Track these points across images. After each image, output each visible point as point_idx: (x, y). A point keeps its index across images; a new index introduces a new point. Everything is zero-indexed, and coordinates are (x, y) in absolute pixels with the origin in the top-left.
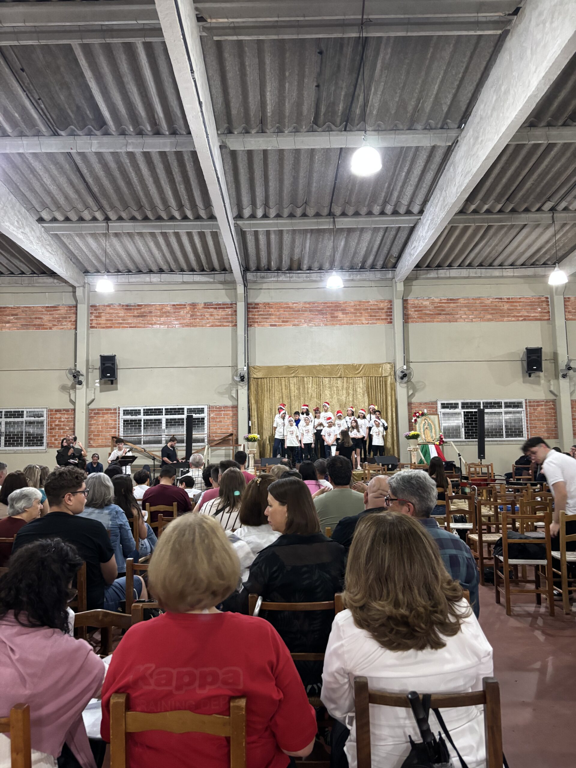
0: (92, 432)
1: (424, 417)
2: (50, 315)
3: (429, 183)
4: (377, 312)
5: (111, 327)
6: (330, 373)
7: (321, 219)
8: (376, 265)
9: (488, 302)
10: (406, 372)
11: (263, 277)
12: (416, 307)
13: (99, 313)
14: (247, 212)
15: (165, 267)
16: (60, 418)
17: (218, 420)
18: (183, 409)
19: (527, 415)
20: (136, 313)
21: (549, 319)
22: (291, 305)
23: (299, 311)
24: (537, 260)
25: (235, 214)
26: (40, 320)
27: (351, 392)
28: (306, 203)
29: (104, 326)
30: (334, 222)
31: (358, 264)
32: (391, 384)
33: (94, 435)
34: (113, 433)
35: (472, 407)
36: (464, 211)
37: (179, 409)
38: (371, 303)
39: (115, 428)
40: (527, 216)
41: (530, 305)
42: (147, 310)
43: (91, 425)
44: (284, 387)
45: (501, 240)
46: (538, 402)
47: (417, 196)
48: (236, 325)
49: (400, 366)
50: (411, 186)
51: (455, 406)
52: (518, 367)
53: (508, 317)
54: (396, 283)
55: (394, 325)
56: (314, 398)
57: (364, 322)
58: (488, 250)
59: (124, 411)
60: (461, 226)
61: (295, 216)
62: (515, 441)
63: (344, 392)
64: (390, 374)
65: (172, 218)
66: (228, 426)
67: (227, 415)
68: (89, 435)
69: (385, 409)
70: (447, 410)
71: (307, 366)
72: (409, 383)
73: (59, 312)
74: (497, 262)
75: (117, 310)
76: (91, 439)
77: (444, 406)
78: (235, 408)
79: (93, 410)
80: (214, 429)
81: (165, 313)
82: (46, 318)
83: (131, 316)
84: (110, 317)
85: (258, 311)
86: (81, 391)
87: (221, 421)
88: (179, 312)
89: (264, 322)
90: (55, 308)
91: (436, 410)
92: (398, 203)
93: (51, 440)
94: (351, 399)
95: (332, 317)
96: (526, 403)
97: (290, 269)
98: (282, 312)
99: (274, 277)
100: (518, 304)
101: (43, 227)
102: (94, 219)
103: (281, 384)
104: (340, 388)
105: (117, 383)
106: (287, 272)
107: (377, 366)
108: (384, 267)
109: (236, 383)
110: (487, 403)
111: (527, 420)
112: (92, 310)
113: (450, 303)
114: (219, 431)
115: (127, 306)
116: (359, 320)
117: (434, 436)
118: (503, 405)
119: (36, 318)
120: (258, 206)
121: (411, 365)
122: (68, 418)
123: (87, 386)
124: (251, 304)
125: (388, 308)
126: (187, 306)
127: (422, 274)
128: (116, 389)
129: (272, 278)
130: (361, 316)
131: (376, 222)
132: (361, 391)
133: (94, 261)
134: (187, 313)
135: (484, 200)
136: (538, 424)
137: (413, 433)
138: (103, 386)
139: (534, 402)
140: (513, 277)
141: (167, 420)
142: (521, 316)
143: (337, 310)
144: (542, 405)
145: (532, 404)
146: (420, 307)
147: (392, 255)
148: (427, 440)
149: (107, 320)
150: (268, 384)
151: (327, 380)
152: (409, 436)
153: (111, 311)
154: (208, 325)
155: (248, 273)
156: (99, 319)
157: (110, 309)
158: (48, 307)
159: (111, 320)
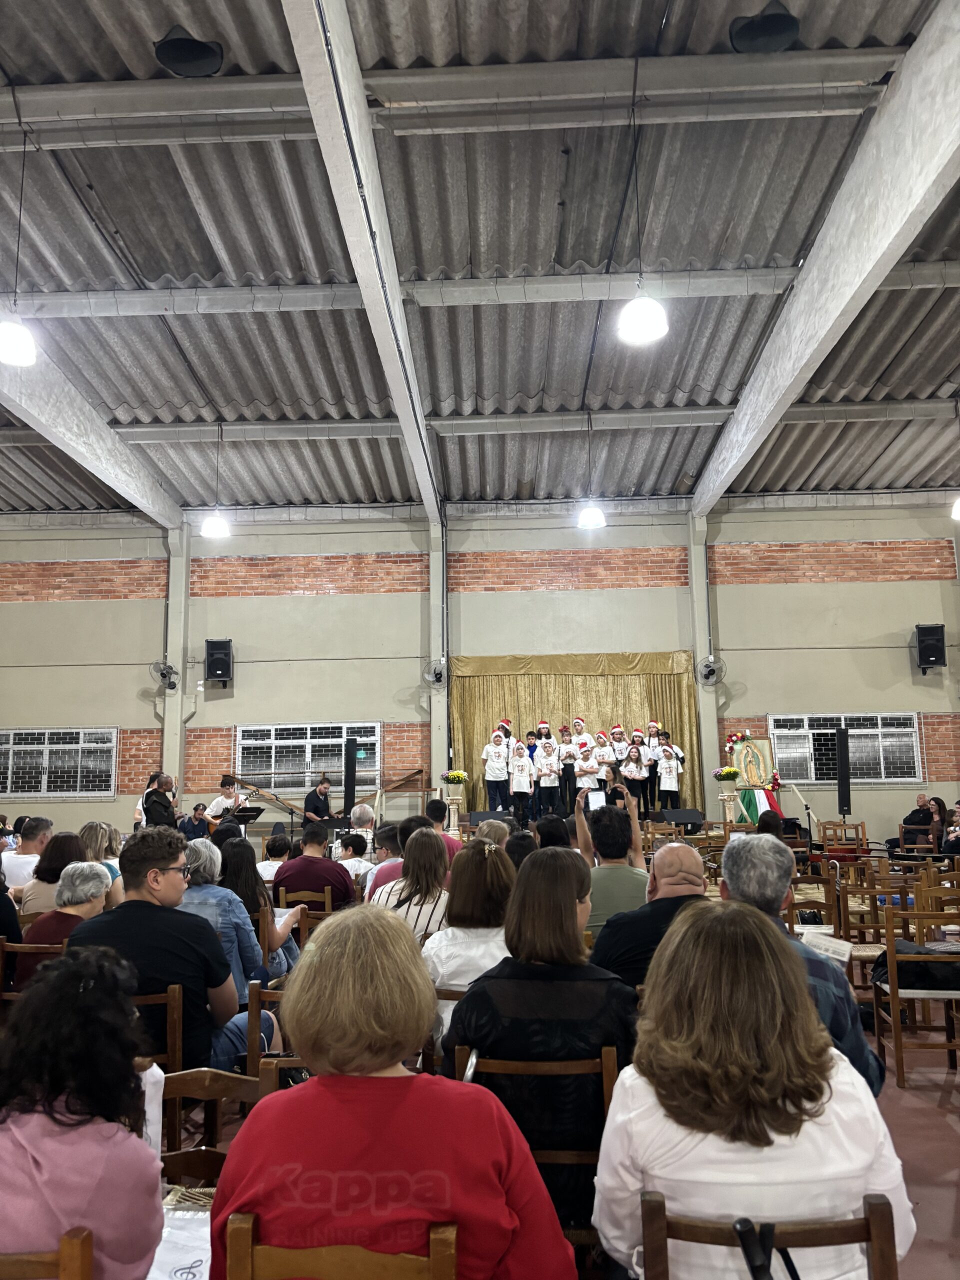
0: (191, 767)
1: (745, 743)
2: (125, 574)
3: (747, 355)
4: (663, 567)
5: (224, 594)
6: (585, 668)
7: (569, 415)
8: (660, 489)
9: (850, 549)
10: (713, 666)
11: (473, 511)
12: (729, 558)
13: (205, 571)
14: (447, 406)
15: (313, 497)
16: (139, 744)
17: (398, 747)
18: (341, 728)
19: (921, 739)
20: (265, 571)
21: (955, 577)
22: (518, 556)
23: (532, 565)
24: (930, 479)
25: (428, 410)
26: (108, 584)
27: (621, 700)
28: (543, 390)
29: (214, 592)
30: (590, 420)
31: (630, 488)
32: (689, 687)
33: (194, 773)
34: (224, 769)
35: (827, 725)
36: (807, 399)
37: (333, 728)
38: (653, 551)
39: (227, 760)
40: (912, 406)
41: (921, 554)
42: (283, 565)
43: (189, 755)
44: (508, 692)
45: (869, 446)
46: (939, 717)
47: (727, 377)
48: (428, 590)
49: (703, 656)
50: (717, 360)
51: (798, 724)
52: (904, 659)
53: (884, 573)
54: (693, 518)
55: (691, 588)
56: (558, 709)
57: (641, 583)
58: (847, 463)
59: (243, 731)
60: (802, 423)
61: (525, 412)
62: (902, 783)
63: (610, 699)
64: (687, 670)
65: (326, 417)
66: (414, 756)
67: (413, 738)
68: (186, 773)
69: (678, 729)
70: (785, 732)
71: (546, 656)
72: (719, 685)
73: (139, 569)
74: (864, 483)
75: (234, 566)
76: (188, 779)
77: (779, 724)
78: (426, 726)
79: (192, 731)
80: (391, 762)
81: (313, 570)
82: (119, 579)
83: (256, 576)
84: (224, 577)
85: (465, 567)
86: (174, 698)
87: (402, 750)
88: (335, 569)
89: (474, 584)
90: (133, 563)
91: (767, 730)
92: (695, 388)
93: (123, 781)
94: (620, 712)
95: (587, 575)
96: (919, 719)
97: (517, 497)
98: (503, 568)
99: (491, 511)
100: (900, 552)
101: (118, 433)
102: (200, 420)
103: (503, 686)
104: (602, 693)
105: (232, 686)
106: (513, 502)
107: (665, 656)
108: (673, 492)
109: (426, 685)
110: (851, 719)
111: (922, 748)
112: (193, 566)
113: (785, 551)
114: (399, 766)
115: (251, 559)
116: (633, 580)
117: (763, 775)
118: (879, 722)
119: (102, 580)
120: (465, 396)
121: (722, 655)
122: (152, 744)
123: (184, 692)
124: (454, 555)
125: (682, 561)
126: (348, 559)
127: (738, 503)
128: (232, 696)
129: (487, 512)
130: (636, 574)
131: (659, 420)
132: (638, 698)
133: (197, 487)
134: (348, 570)
135: (840, 381)
136: (941, 754)
137: (726, 769)
138: (210, 691)
139: (933, 717)
140: (892, 507)
141: (314, 746)
142: (906, 573)
143: (596, 564)
144: (947, 723)
145: (930, 721)
146: (735, 558)
147: (686, 473)
148: (752, 782)
149: (218, 583)
150: (481, 687)
151: (580, 679)
152: (720, 775)
153: (225, 568)
154: (382, 590)
155: (448, 505)
156: (205, 581)
157: (223, 565)
158: (122, 562)
159: (226, 583)
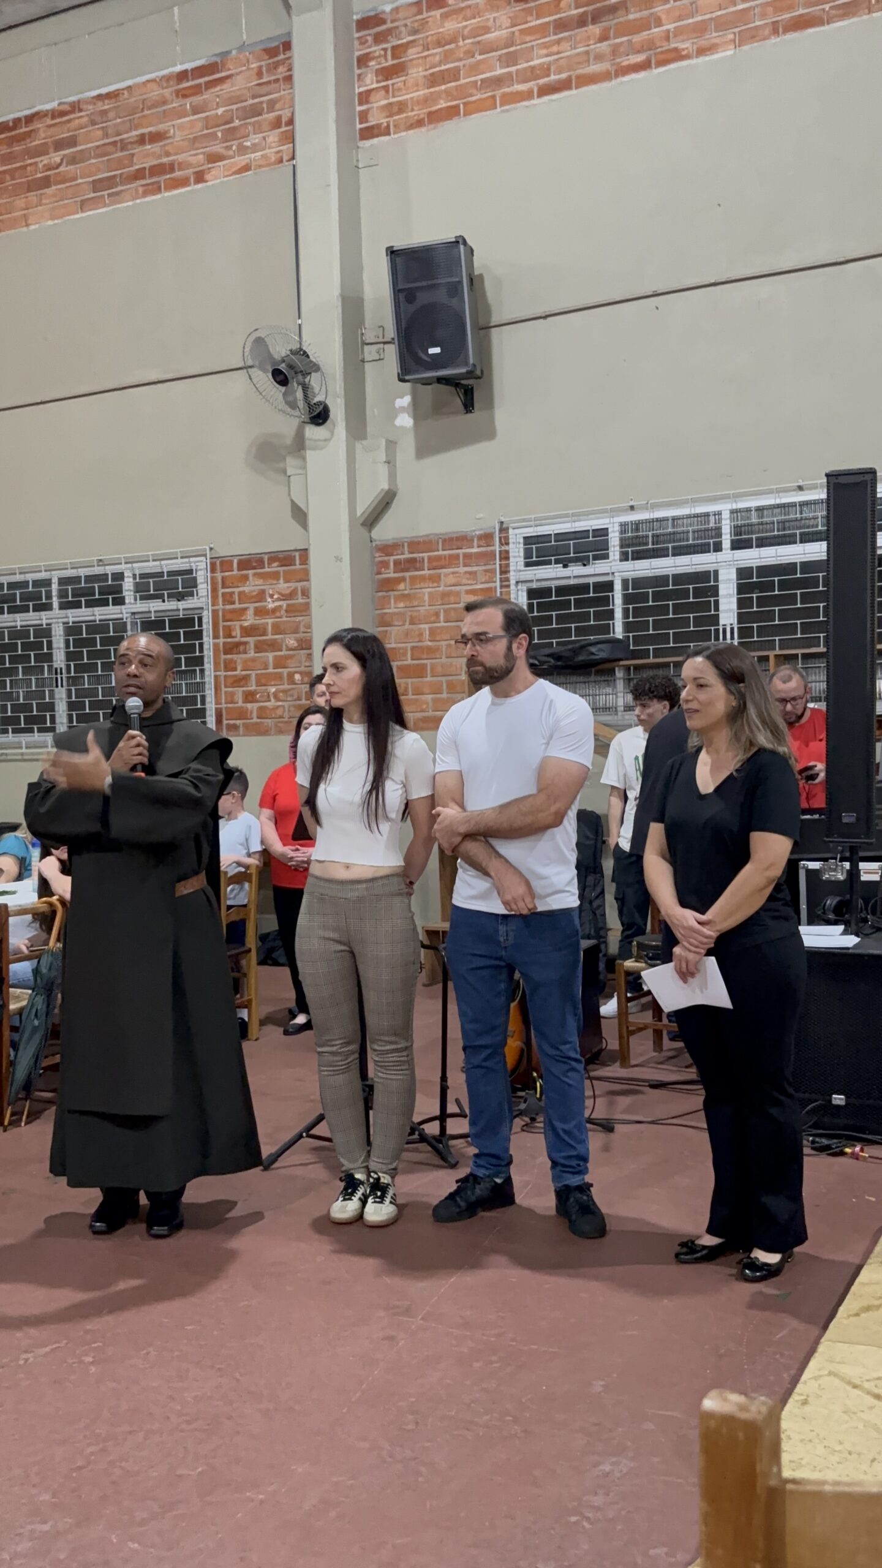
2: (196, 110)
5: (452, 113)
13: (398, 51)
26: (157, 147)
29: (420, 112)
59: (528, 540)
73: (226, 87)
75: (476, 12)
82: (180, 129)
83: (542, 30)
84: (447, 57)
86: (329, 453)
90: (211, 73)
93: (231, 700)
105: (490, 404)
112: (363, 42)
119: (142, 140)
122: (288, 594)
123: (357, 429)
128: (489, 433)
138: (431, 424)
149: (433, 80)
156: (397, 81)
157: (445, 16)
158: (183, 76)
159: (454, 75)
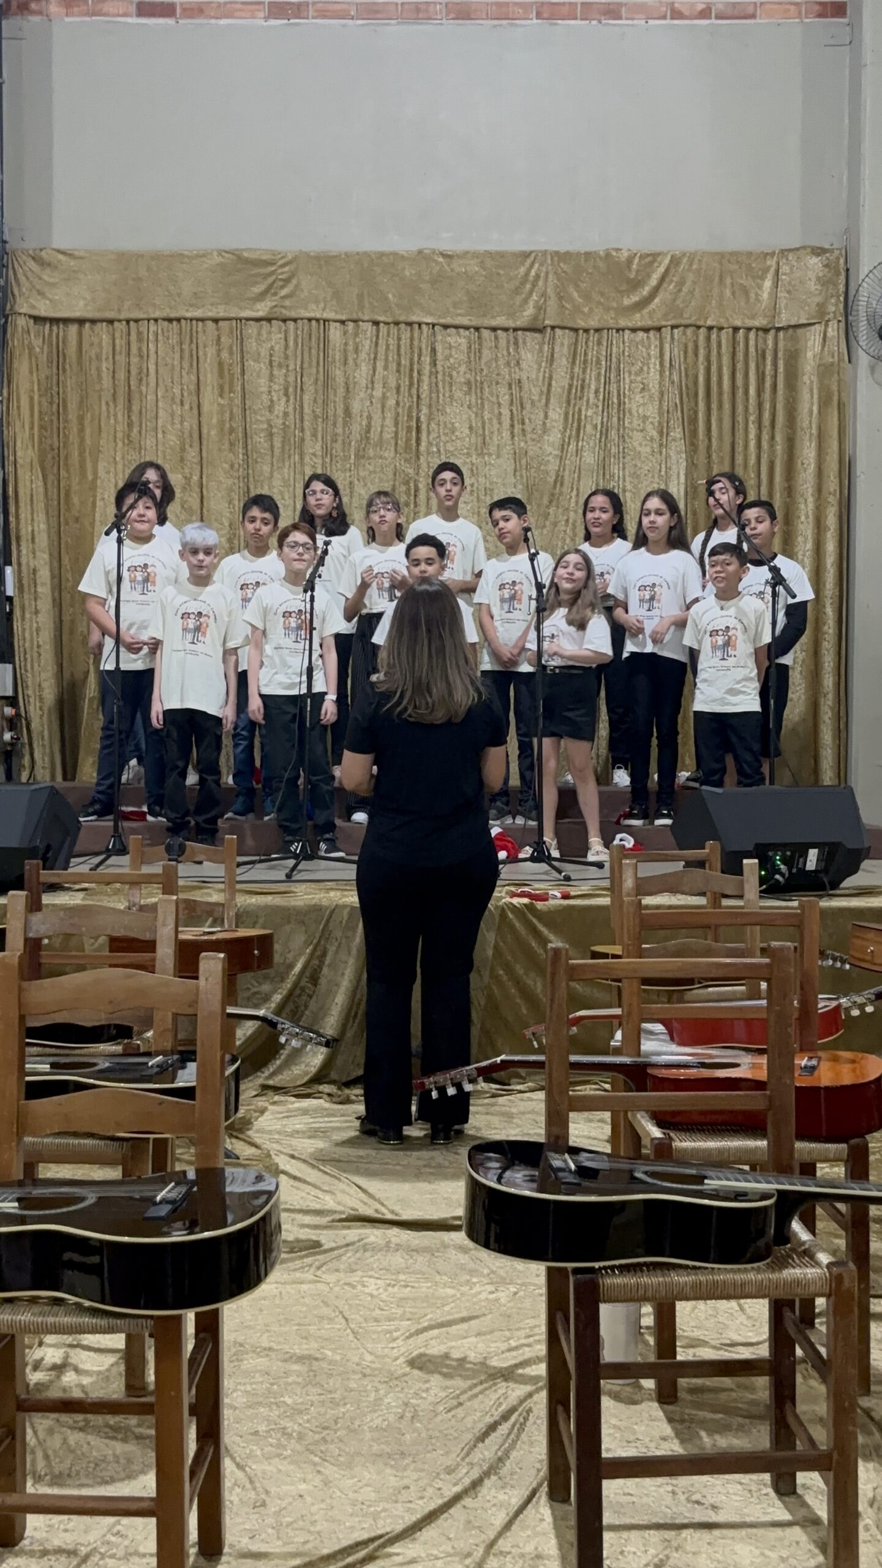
6: (479, 303)
27: (592, 415)
32: (825, 370)
44: (210, 378)
55: (855, 28)
56: (380, 443)
63: (556, 414)
64: (821, 316)
94: (589, 458)
103: (196, 361)
104: (534, 392)
107: (751, 266)
132: (652, 411)
150: (121, 359)
151: (460, 340)
